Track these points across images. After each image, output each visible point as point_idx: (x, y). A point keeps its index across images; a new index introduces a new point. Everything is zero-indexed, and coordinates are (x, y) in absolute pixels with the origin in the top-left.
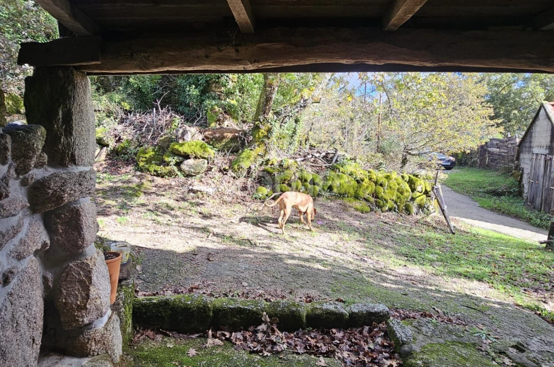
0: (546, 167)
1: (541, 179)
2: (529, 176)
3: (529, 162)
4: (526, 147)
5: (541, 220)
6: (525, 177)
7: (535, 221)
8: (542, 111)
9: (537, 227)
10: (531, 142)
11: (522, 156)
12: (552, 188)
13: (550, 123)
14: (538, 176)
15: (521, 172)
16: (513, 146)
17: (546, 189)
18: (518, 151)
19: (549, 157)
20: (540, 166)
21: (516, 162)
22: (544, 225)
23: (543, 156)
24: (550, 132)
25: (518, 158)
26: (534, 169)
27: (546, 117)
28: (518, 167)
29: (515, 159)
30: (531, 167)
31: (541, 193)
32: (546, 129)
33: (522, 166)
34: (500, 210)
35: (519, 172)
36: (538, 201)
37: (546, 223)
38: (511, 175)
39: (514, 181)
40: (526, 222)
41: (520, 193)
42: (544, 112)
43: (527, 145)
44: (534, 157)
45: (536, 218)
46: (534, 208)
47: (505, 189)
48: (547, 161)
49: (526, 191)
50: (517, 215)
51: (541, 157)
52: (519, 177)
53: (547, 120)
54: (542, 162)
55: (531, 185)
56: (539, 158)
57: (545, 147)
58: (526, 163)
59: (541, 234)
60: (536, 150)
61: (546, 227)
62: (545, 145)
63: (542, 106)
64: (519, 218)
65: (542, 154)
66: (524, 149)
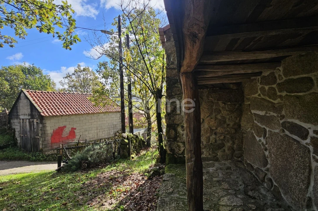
0: (31, 126)
1: (28, 133)
2: (19, 132)
3: (18, 124)
4: (14, 115)
5: (35, 157)
6: (17, 134)
7: (32, 159)
8: (22, 95)
9: (34, 162)
10: (17, 112)
11: (12, 121)
12: (36, 137)
13: (28, 101)
14: (26, 132)
15: (13, 131)
16: (4, 115)
17: (33, 139)
18: (9, 118)
19: (31, 120)
20: (26, 126)
21: (8, 125)
22: (37, 159)
23: (27, 120)
24: (29, 106)
25: (9, 123)
26: (23, 128)
27: (25, 98)
28: (10, 128)
29: (7, 123)
30: (20, 127)
31: (30, 141)
32: (26, 105)
33: (14, 127)
34: (8, 158)
35: (12, 131)
36: (29, 146)
37: (39, 157)
38: (7, 134)
39: (9, 137)
40: (27, 160)
41: (15, 144)
42: (24, 95)
43: (15, 114)
44: (21, 121)
45: (32, 156)
46: (27, 151)
47: (5, 143)
48: (31, 123)
49: (19, 142)
50: (20, 158)
51: (26, 121)
52: (13, 134)
53: (27, 99)
54: (28, 124)
55: (22, 138)
56: (25, 121)
57: (27, 115)
58: (16, 125)
59: (38, 165)
60: (22, 117)
61: (38, 160)
62: (27, 114)
63: (22, 91)
64: (22, 160)
65: (26, 119)
66: (13, 117)
